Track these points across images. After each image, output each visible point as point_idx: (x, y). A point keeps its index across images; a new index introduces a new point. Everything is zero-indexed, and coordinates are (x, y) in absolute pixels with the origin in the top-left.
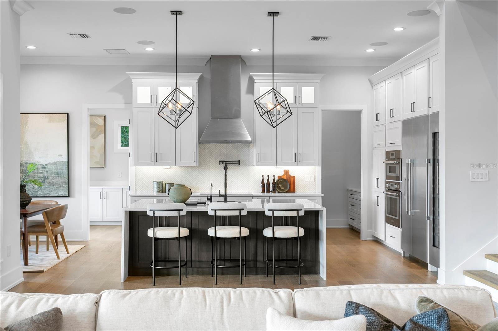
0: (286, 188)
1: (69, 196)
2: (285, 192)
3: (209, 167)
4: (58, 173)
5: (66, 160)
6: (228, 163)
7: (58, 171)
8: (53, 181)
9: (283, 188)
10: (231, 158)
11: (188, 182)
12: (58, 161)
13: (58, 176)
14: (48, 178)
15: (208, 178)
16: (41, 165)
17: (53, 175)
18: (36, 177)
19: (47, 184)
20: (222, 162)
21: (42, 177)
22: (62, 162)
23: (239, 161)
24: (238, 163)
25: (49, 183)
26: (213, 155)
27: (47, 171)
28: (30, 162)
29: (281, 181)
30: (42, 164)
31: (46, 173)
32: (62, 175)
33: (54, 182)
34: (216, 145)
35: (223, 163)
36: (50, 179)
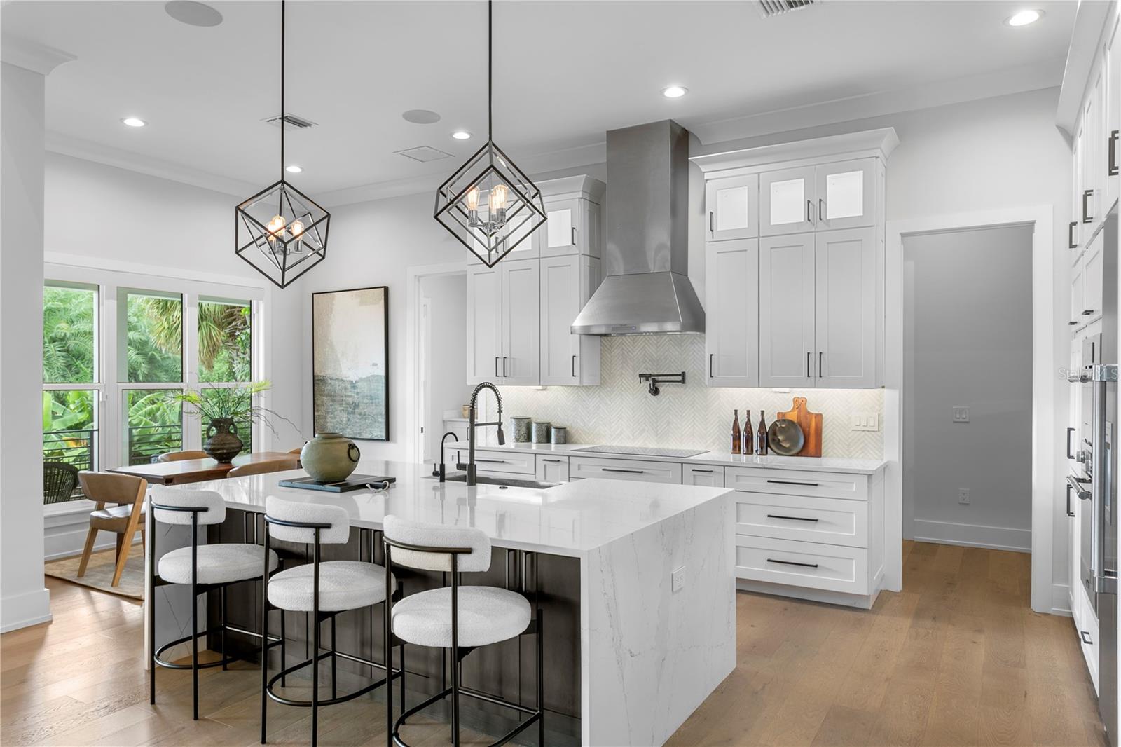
0: (795, 443)
1: (387, 439)
2: (791, 453)
3: (621, 389)
4: (371, 397)
5: (383, 373)
6: (660, 378)
7: (372, 393)
8: (366, 410)
9: (787, 445)
10: (667, 366)
11: (579, 421)
12: (372, 374)
13: (372, 403)
14: (358, 406)
15: (619, 412)
16: (350, 381)
17: (366, 401)
18: (344, 402)
19: (358, 416)
20: (646, 377)
21: (351, 402)
22: (377, 376)
23: (683, 374)
24: (680, 378)
25: (360, 414)
26: (629, 361)
27: (357, 394)
28: (336, 377)
29: (783, 426)
30: (352, 380)
31: (356, 396)
32: (377, 400)
33: (367, 413)
34: (634, 339)
35: (647, 380)
36: (361, 407)
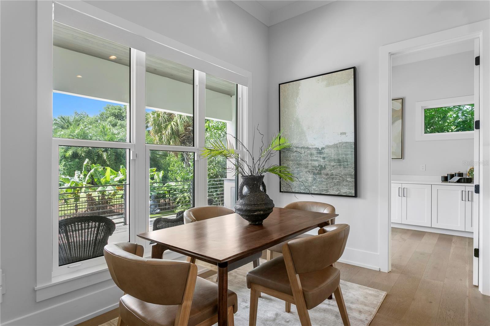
1: (356, 196)
4: (339, 161)
5: (352, 140)
7: (340, 157)
8: (332, 171)
12: (340, 141)
13: (340, 165)
14: (325, 168)
16: (315, 148)
17: (333, 164)
18: (309, 165)
19: (324, 176)
21: (317, 165)
22: (346, 143)
25: (327, 175)
27: (324, 158)
28: (302, 146)
30: (318, 147)
31: (322, 160)
32: (346, 163)
33: (334, 174)
36: (328, 169)
